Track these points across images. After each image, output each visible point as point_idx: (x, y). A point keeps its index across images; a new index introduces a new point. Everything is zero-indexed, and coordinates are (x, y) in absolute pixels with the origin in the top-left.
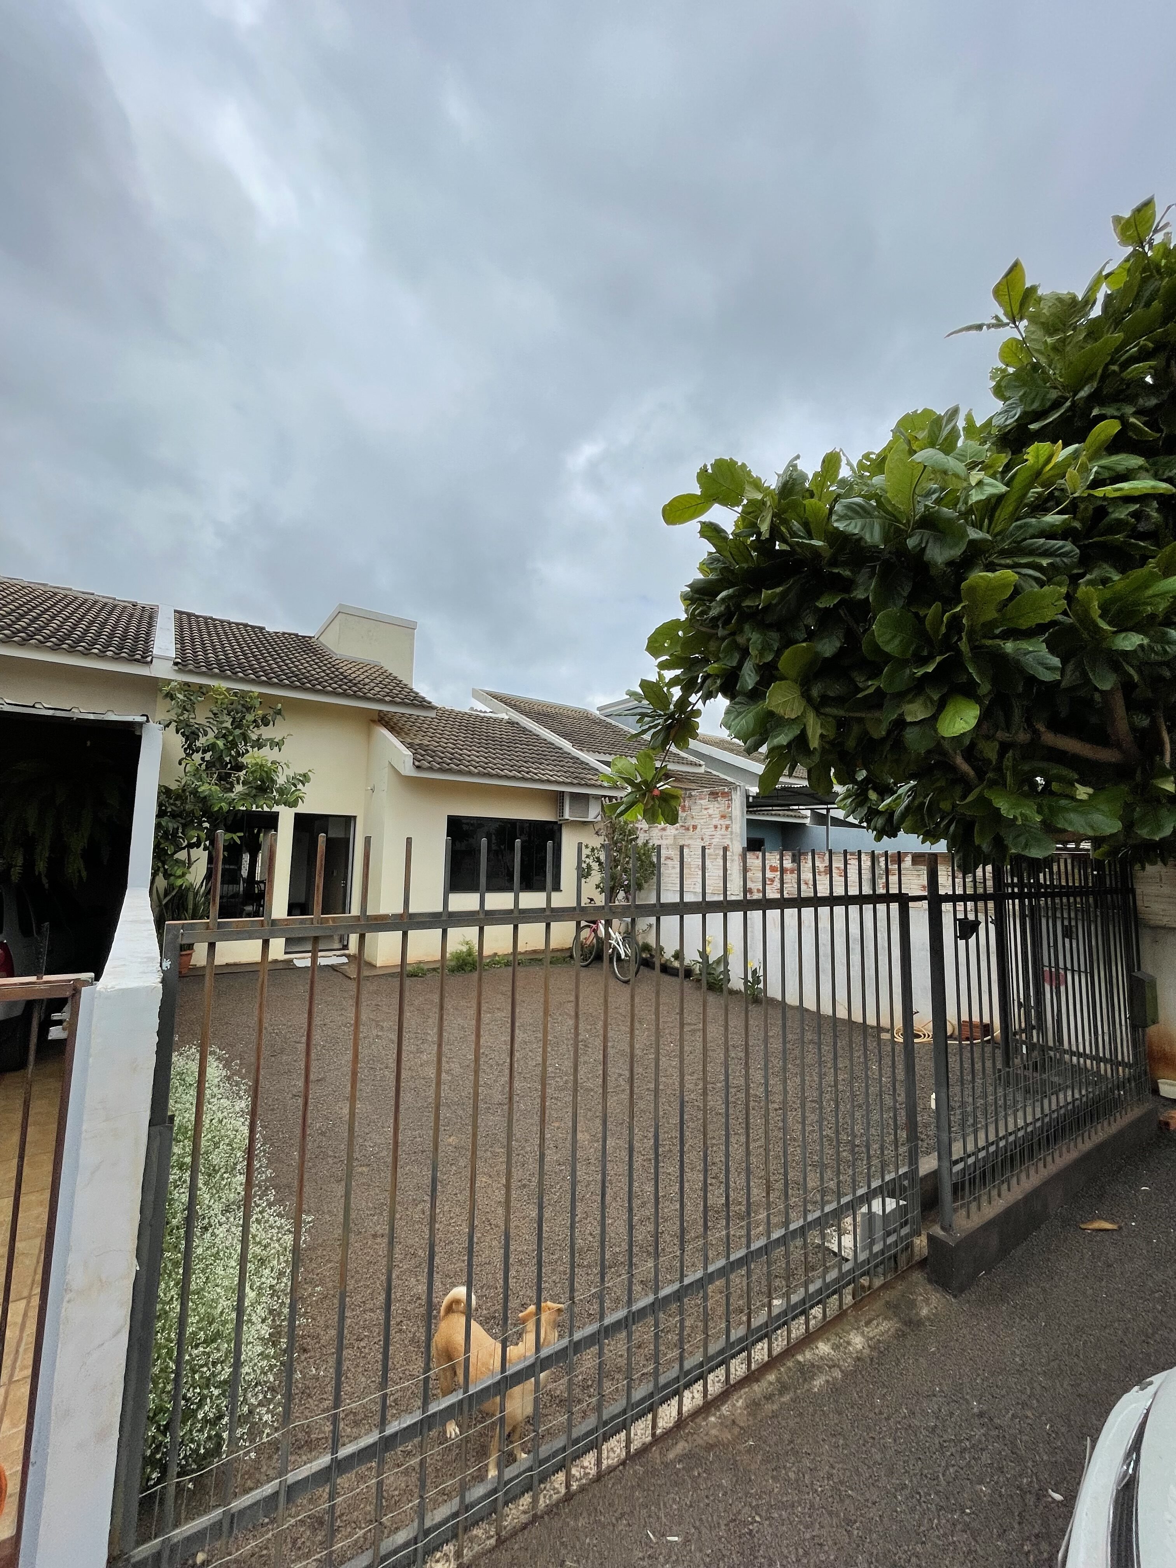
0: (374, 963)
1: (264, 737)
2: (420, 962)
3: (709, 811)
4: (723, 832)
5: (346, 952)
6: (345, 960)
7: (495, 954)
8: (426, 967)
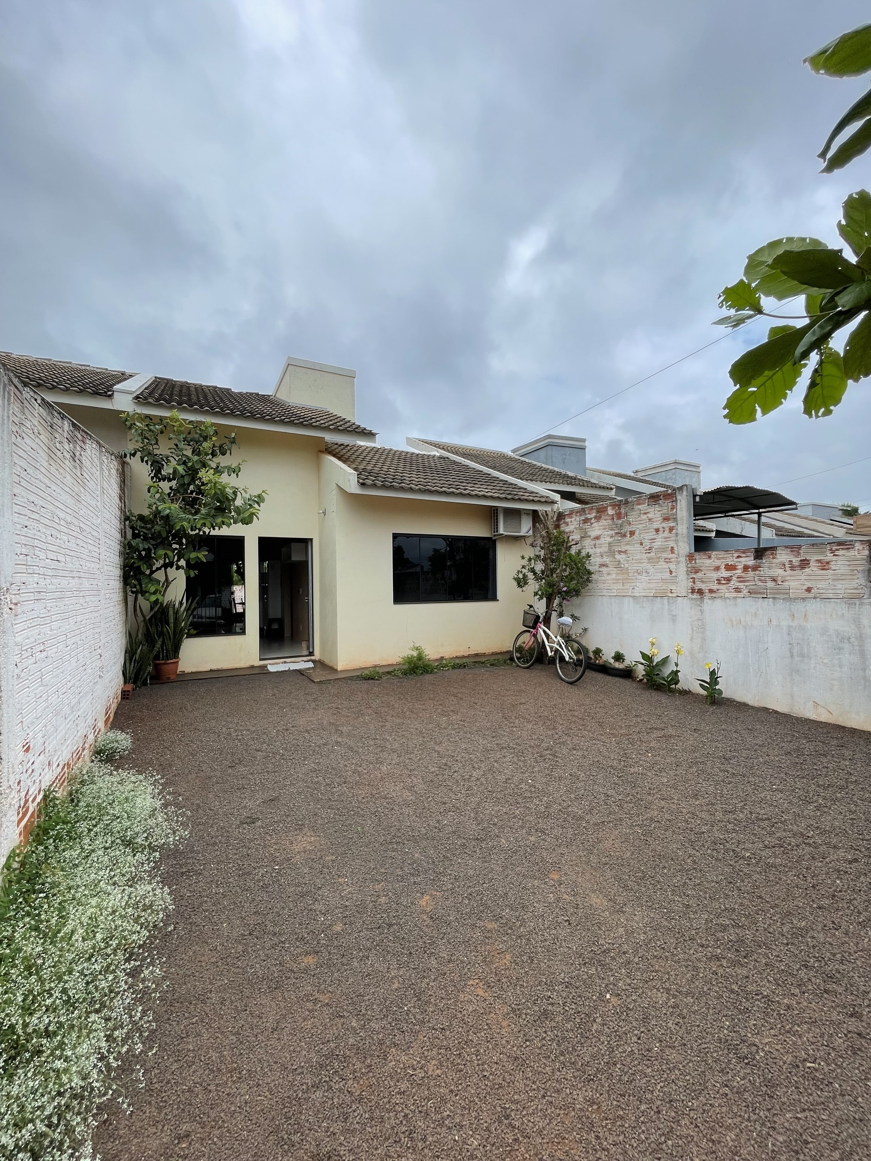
0: (335, 667)
1: (222, 465)
2: (376, 666)
3: (650, 515)
4: (667, 534)
5: (313, 658)
6: (311, 665)
7: (442, 658)
8: (381, 671)
